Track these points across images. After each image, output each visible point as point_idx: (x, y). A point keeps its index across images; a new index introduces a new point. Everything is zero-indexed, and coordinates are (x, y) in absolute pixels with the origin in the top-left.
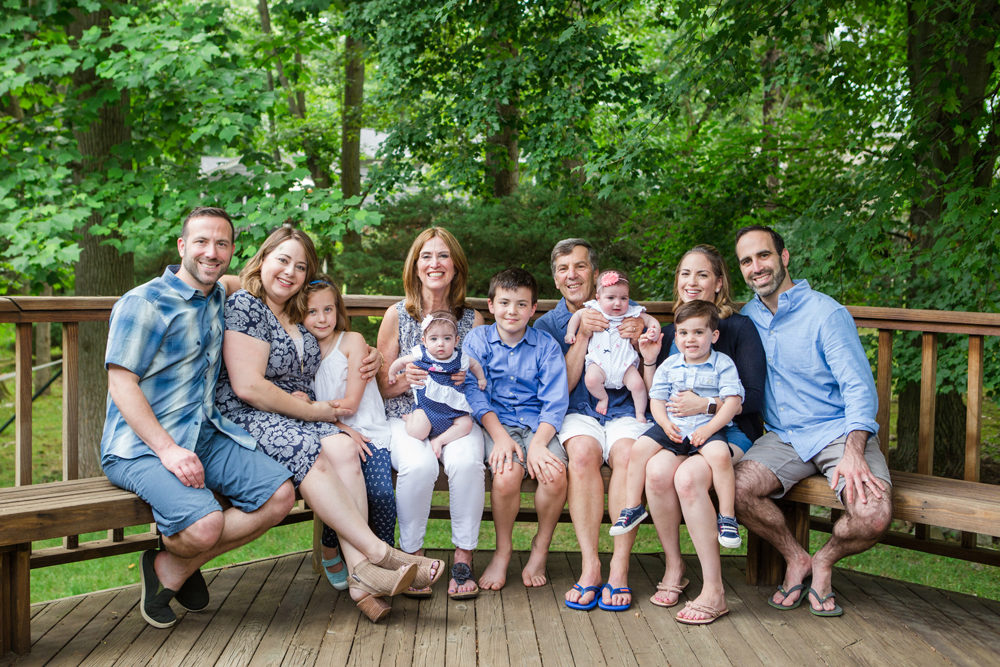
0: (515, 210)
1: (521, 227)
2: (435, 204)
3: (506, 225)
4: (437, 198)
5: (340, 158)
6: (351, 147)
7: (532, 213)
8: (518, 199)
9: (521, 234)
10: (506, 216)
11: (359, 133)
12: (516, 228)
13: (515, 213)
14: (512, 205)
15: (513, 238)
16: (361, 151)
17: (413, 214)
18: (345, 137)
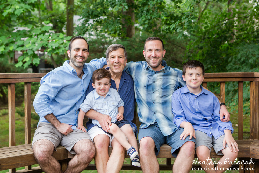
0: (134, 43)
1: (136, 50)
2: (103, 42)
3: (130, 49)
4: (103, 40)
5: (66, 25)
6: (70, 21)
7: (141, 44)
8: (135, 39)
9: (136, 52)
10: (130, 46)
11: (73, 16)
12: (134, 50)
13: (133, 45)
14: (132, 41)
15: (133, 54)
16: (74, 23)
17: (94, 46)
18: (68, 17)
